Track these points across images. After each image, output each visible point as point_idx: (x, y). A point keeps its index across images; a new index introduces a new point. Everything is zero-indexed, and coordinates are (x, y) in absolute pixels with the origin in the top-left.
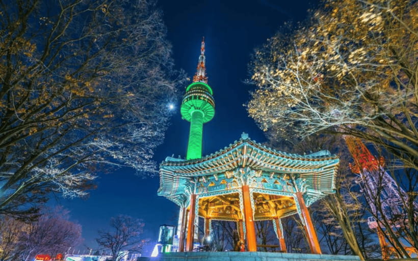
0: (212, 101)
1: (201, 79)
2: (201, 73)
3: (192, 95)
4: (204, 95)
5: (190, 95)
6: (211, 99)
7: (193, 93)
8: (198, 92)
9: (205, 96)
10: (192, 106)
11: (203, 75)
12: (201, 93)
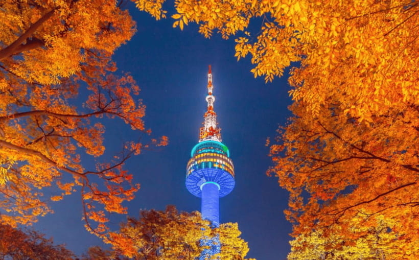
0: (231, 168)
1: (212, 132)
2: (210, 123)
3: (202, 160)
4: (218, 161)
5: (199, 161)
6: (228, 166)
7: (204, 158)
8: (210, 157)
9: (221, 162)
10: (202, 177)
11: (214, 126)
12: (213, 157)
